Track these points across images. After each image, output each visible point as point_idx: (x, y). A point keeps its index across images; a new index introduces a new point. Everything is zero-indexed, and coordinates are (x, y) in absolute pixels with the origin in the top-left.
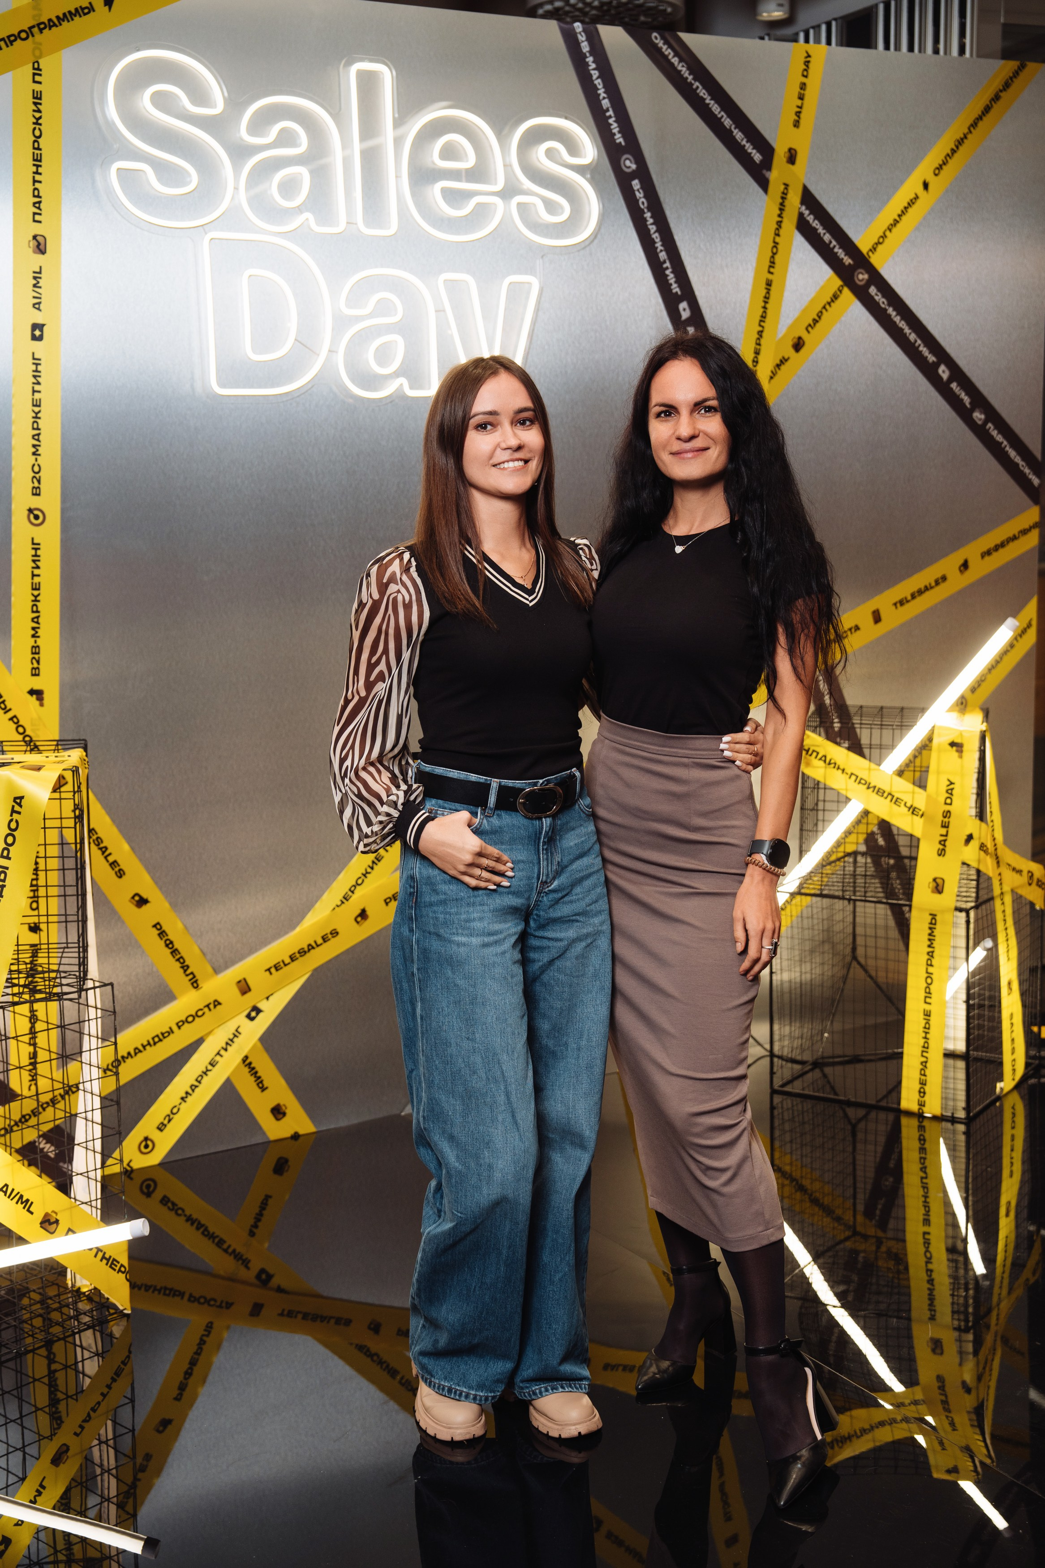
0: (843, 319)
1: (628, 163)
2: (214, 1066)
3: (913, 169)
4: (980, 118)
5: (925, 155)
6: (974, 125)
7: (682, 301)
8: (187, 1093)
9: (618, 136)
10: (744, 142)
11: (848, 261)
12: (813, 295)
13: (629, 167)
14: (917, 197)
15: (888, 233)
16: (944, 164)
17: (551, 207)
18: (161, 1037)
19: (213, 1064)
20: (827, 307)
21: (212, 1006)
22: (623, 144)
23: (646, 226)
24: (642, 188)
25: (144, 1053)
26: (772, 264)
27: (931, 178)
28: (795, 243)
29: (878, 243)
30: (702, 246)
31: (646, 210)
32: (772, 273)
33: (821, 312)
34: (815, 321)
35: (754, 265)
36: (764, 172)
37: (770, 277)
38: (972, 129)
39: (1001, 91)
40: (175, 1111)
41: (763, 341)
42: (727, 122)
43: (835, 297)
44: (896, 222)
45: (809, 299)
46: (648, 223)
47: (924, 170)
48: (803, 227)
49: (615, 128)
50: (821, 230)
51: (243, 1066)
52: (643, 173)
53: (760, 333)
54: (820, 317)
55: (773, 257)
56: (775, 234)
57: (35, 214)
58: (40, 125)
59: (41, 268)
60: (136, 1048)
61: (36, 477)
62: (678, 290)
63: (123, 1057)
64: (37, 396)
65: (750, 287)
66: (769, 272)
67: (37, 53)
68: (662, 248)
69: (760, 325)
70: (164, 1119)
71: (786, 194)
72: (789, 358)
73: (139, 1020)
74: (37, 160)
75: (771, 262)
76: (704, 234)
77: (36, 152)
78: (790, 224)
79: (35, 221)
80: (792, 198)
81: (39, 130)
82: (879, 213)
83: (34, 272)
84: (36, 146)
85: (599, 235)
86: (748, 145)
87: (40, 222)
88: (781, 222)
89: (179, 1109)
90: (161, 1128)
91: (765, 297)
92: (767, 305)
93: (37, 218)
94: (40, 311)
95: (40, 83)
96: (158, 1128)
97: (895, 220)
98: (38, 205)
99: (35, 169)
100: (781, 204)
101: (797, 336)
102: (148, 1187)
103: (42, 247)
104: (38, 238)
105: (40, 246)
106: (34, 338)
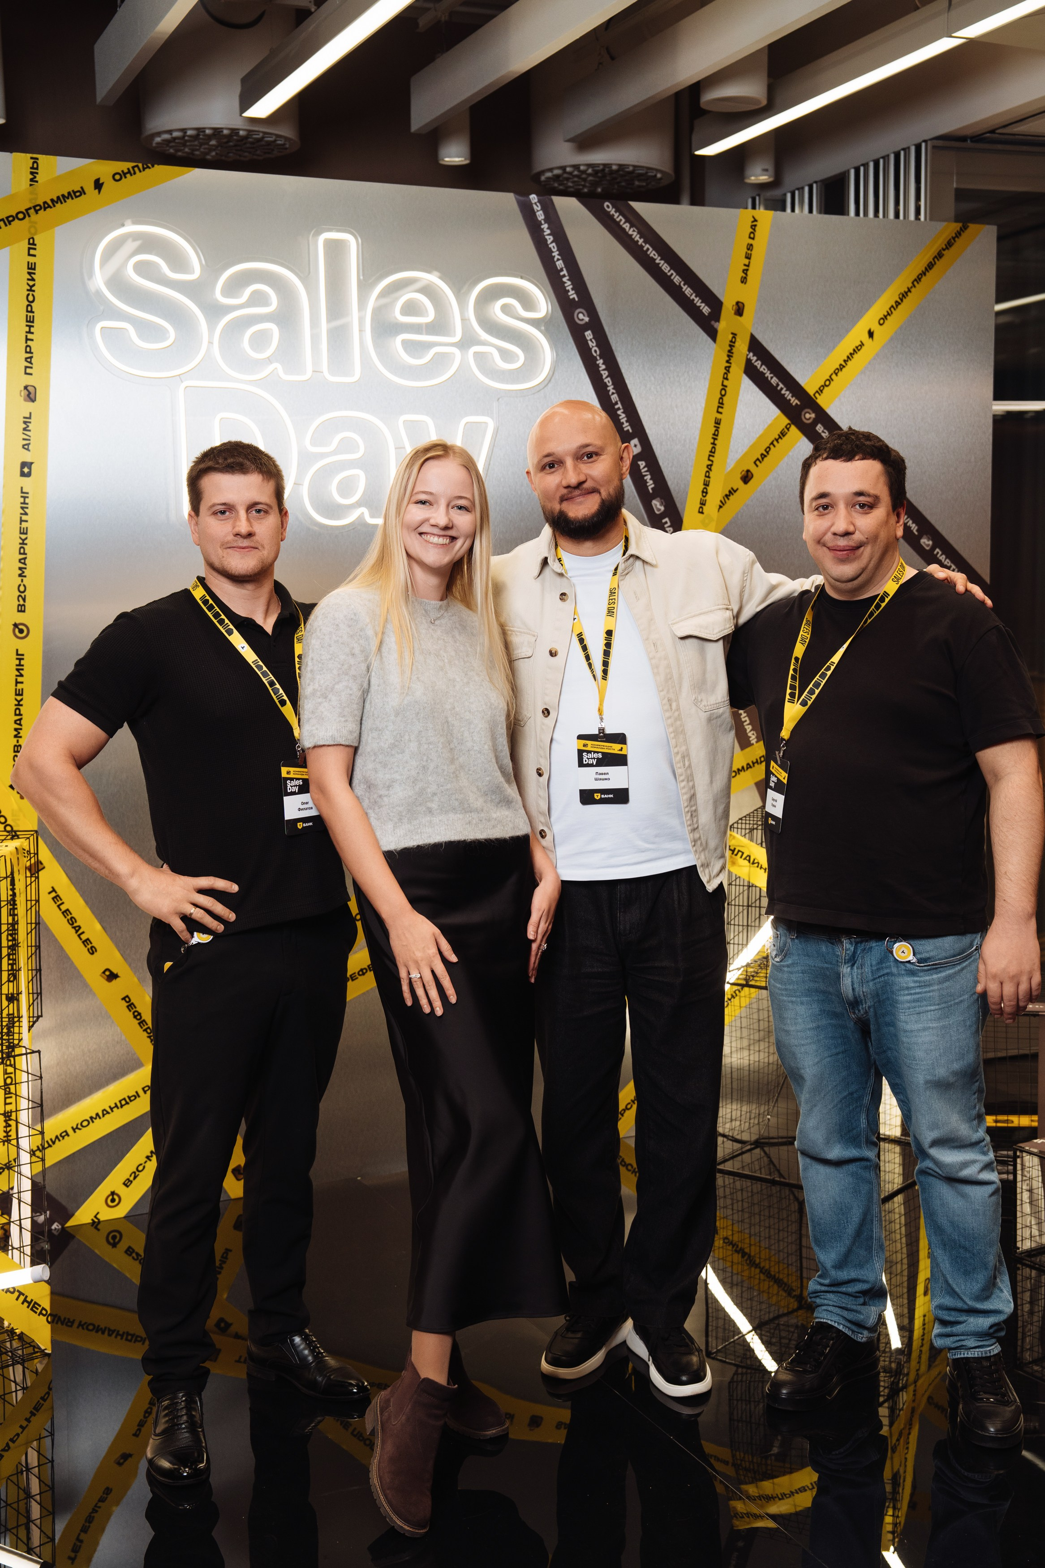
0: (790, 454)
1: (581, 316)
3: (858, 320)
4: (924, 274)
5: (870, 307)
6: (918, 279)
7: (633, 438)
9: (571, 292)
10: (693, 297)
11: (794, 401)
12: (761, 432)
13: (583, 320)
14: (862, 345)
15: (834, 376)
16: (889, 314)
17: (506, 355)
18: (128, 1100)
20: (775, 443)
22: (577, 299)
23: (599, 371)
24: (594, 338)
25: (112, 1114)
26: (721, 404)
27: (875, 328)
28: (743, 386)
29: (825, 386)
30: (652, 388)
31: (598, 358)
32: (721, 413)
33: (769, 447)
34: (763, 456)
35: (703, 405)
36: (713, 323)
37: (719, 416)
38: (915, 283)
39: (944, 250)
40: (140, 1168)
41: (712, 474)
42: (677, 279)
43: (783, 434)
44: (842, 367)
45: (758, 436)
46: (600, 369)
47: (870, 319)
48: (751, 371)
49: (569, 285)
50: (768, 374)
52: (595, 324)
53: (709, 467)
54: (768, 453)
55: (721, 398)
56: (724, 378)
57: (26, 367)
58: (34, 291)
59: (30, 413)
60: (105, 1110)
61: (22, 596)
62: (629, 428)
63: (91, 1118)
64: (24, 525)
65: (699, 425)
66: (718, 412)
67: (33, 230)
68: (614, 391)
69: (709, 460)
70: (131, 1176)
71: (734, 343)
72: (737, 489)
73: (107, 1085)
74: (30, 321)
75: (719, 403)
76: (655, 378)
77: (29, 314)
78: (738, 368)
79: (26, 373)
80: (740, 346)
81: (33, 295)
82: (825, 359)
83: (24, 418)
84: (30, 310)
85: (553, 380)
86: (696, 299)
87: (31, 374)
88: (729, 367)
89: (144, 1167)
90: (127, 1183)
91: (714, 434)
92: (716, 442)
93: (28, 370)
94: (29, 451)
95: (34, 256)
96: (124, 1184)
97: (841, 365)
98: (29, 360)
99: (27, 329)
100: (729, 351)
101: (745, 470)
102: (114, 1237)
103: (32, 396)
104: (29, 388)
105: (30, 395)
106: (23, 474)
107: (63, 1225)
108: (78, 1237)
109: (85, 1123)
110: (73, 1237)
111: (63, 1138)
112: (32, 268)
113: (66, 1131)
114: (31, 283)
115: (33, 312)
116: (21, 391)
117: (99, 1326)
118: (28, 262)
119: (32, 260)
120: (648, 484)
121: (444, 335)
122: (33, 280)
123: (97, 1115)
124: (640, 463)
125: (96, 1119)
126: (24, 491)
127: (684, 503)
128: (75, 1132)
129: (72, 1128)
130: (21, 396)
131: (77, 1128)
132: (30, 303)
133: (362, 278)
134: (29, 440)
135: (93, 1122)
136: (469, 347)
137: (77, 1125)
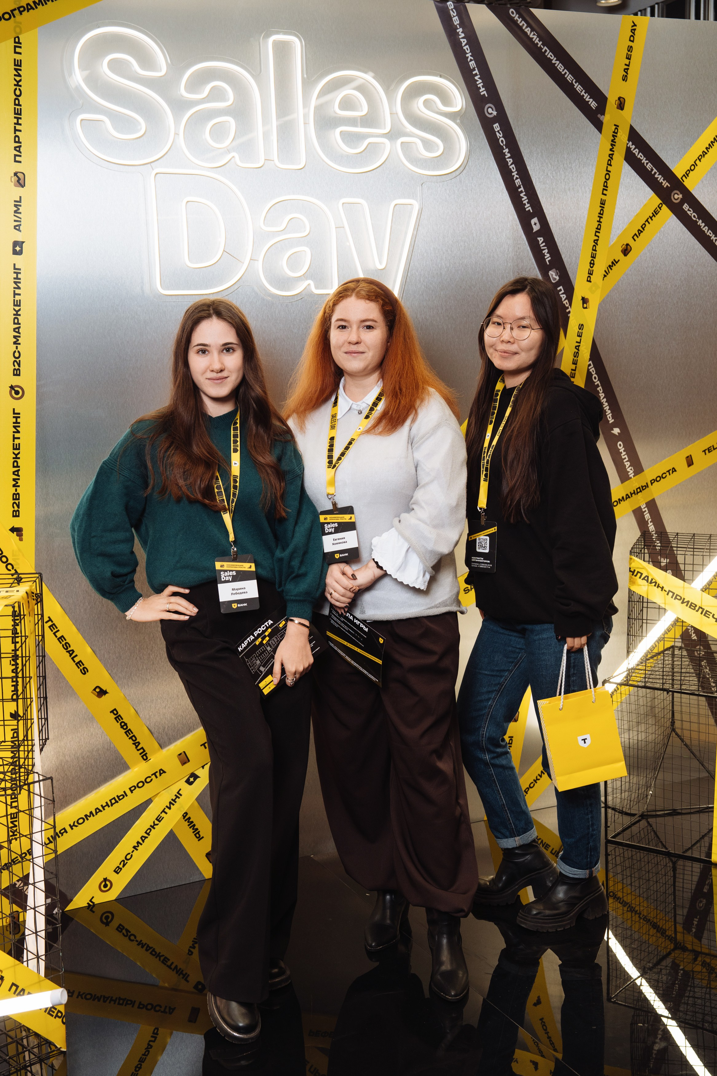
0: (662, 229)
1: (490, 110)
2: (160, 821)
7: (533, 217)
8: (138, 843)
9: (482, 89)
10: (583, 93)
11: (666, 184)
12: (638, 211)
13: (491, 114)
15: (698, 162)
17: (428, 145)
18: (117, 799)
19: (159, 819)
20: (649, 220)
21: (158, 774)
22: (486, 95)
23: (505, 159)
24: (501, 130)
25: (104, 812)
26: (605, 187)
28: (624, 171)
29: (691, 170)
30: (549, 174)
31: (504, 147)
32: (606, 195)
33: (644, 225)
34: (640, 232)
35: (591, 188)
36: (599, 115)
37: (604, 197)
40: (129, 857)
41: (598, 248)
42: (569, 78)
43: (656, 213)
44: (706, 154)
45: (635, 214)
46: (506, 157)
48: (630, 158)
49: (480, 83)
50: (644, 161)
51: (184, 820)
52: (502, 118)
53: (596, 241)
54: (643, 229)
55: (605, 182)
56: (608, 164)
57: (15, 156)
58: (20, 86)
59: (20, 197)
60: (97, 808)
61: (17, 361)
62: (530, 208)
63: (86, 816)
64: (17, 298)
65: (588, 206)
66: (603, 194)
67: (18, 30)
68: (518, 176)
69: (596, 235)
70: (120, 864)
71: (617, 133)
72: (619, 260)
73: (99, 786)
74: (18, 114)
75: (604, 186)
76: (551, 165)
77: (17, 107)
78: (619, 156)
79: (15, 161)
80: (621, 136)
81: (20, 90)
82: (691, 147)
83: (15, 201)
84: (17, 103)
85: (467, 167)
86: (586, 95)
87: (20, 162)
88: (613, 154)
89: (132, 856)
90: (117, 871)
91: (600, 213)
92: (601, 220)
93: (18, 159)
94: (20, 231)
95: (20, 53)
96: (115, 871)
97: (704, 151)
98: (18, 149)
99: (15, 121)
100: (612, 141)
101: (625, 244)
102: (107, 918)
103: (22, 182)
104: (18, 174)
105: (20, 180)
106: (15, 252)
107: (63, 910)
108: (75, 919)
109: (81, 821)
110: (72, 919)
111: (62, 835)
112: (18, 65)
113: (64, 829)
114: (18, 79)
115: (21, 106)
116: (12, 177)
117: (95, 995)
118: (15, 59)
119: (18, 57)
120: (546, 257)
121: (376, 128)
122: (20, 75)
123: (91, 813)
124: (539, 239)
125: (90, 816)
126: (16, 267)
127: (575, 274)
128: (72, 829)
129: (70, 825)
130: (12, 182)
131: (74, 825)
132: (17, 97)
133: (305, 76)
134: (20, 221)
135: (88, 819)
136: (397, 138)
137: (74, 822)
